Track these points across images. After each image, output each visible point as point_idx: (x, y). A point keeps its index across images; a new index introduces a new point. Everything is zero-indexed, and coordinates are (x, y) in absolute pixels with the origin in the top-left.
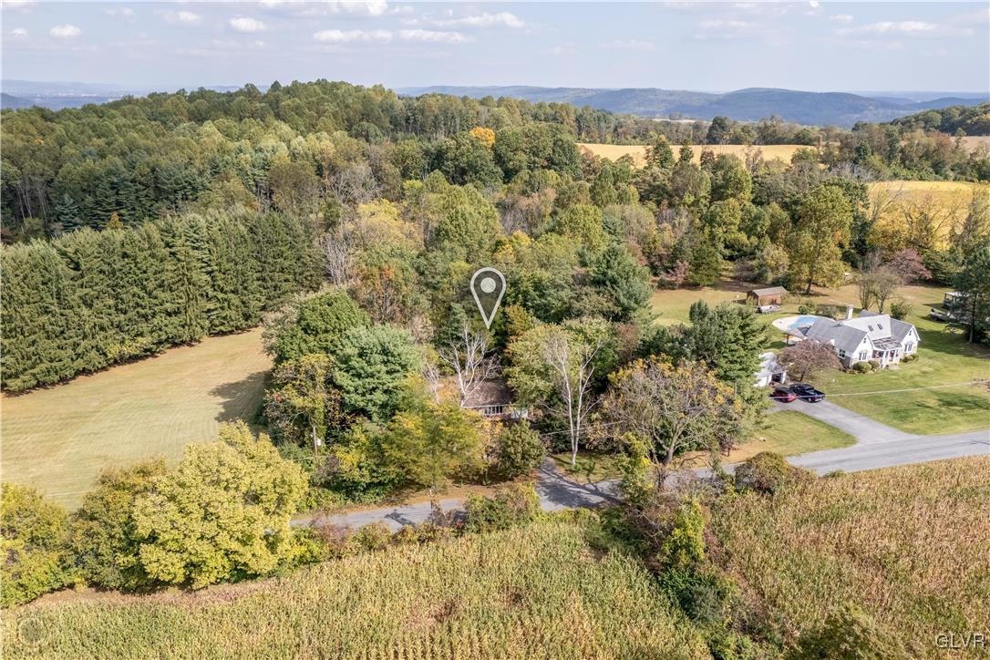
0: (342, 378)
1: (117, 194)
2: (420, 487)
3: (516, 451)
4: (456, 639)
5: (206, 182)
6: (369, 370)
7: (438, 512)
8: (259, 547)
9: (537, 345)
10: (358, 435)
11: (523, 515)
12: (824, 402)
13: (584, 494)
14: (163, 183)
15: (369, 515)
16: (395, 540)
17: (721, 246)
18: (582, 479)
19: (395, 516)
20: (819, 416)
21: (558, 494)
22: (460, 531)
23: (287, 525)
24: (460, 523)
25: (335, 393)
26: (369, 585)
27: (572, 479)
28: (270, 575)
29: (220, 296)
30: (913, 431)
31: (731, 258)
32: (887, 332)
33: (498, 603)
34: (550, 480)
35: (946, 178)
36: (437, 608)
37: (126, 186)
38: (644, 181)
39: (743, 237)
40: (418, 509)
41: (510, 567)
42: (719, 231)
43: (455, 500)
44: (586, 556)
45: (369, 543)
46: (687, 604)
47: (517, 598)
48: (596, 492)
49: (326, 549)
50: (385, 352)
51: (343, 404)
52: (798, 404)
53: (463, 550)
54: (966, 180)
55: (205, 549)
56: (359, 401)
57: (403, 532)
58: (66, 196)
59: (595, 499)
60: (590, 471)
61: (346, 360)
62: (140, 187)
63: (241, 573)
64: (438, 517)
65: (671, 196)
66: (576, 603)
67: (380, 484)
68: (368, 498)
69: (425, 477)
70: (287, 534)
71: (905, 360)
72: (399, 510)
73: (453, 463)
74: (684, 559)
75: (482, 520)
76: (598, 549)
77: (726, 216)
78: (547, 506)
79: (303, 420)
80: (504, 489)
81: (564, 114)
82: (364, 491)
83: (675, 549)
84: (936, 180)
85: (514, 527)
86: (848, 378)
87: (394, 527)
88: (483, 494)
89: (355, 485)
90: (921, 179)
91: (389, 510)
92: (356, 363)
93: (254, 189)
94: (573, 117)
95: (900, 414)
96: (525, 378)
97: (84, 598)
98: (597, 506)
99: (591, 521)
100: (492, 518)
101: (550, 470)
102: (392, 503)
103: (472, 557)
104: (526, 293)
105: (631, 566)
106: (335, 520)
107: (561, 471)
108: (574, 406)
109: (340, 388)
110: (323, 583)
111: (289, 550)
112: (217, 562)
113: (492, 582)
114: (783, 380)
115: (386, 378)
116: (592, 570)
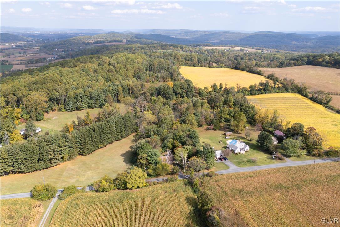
0: (148, 158)
1: (82, 99)
2: (161, 175)
3: (175, 171)
4: (167, 195)
5: (102, 95)
6: (153, 157)
7: (164, 179)
8: (141, 184)
9: (179, 152)
10: (151, 167)
11: (176, 180)
12: (228, 161)
13: (185, 176)
14: (92, 96)
15: (153, 180)
16: (158, 183)
17: (223, 119)
18: (185, 174)
19: (157, 180)
20: (226, 163)
21: (181, 177)
22: (167, 182)
23: (144, 181)
24: (167, 181)
25: (148, 161)
26: (155, 189)
27: (184, 174)
28: (141, 188)
29: (117, 133)
30: (239, 167)
31: (225, 121)
32: (243, 147)
33: (172, 191)
34: (180, 174)
35: (289, 92)
36: (164, 192)
37: (84, 97)
38: (209, 97)
39: (228, 116)
40: (160, 179)
41: (174, 187)
42: (223, 115)
43: (166, 177)
44: (184, 186)
45: (154, 184)
46: (195, 192)
47: (174, 191)
48: (187, 176)
49: (149, 185)
50: (155, 154)
51: (148, 162)
52: (224, 161)
53: (168, 185)
54: (295, 92)
55: (135, 184)
56: (151, 161)
57: (159, 182)
58: (70, 100)
59: (187, 177)
60: (187, 173)
61: (149, 155)
62: (87, 97)
63: (138, 187)
64: (163, 180)
65: (215, 102)
66: (182, 191)
67: (155, 175)
68: (153, 177)
69: (162, 174)
70: (144, 182)
71: (246, 152)
72: (158, 179)
73: (166, 172)
74: (196, 186)
75: (170, 181)
76: (186, 185)
77: (224, 112)
78: (179, 178)
79: (142, 165)
80: (173, 176)
81: (194, 58)
82: (152, 176)
83: (195, 185)
84: (286, 93)
85: (174, 182)
86: (234, 155)
87: (158, 182)
88: (170, 177)
89: (151, 175)
90: (282, 93)
91: (156, 179)
92: (151, 156)
93: (114, 96)
94: (196, 59)
95: (239, 164)
96: (177, 157)
97: (117, 191)
98: (187, 179)
99: (186, 181)
100: (171, 180)
101: (181, 172)
102: (156, 178)
103: (169, 186)
104: (178, 138)
105: (190, 187)
106: (149, 180)
107: (182, 173)
108: (185, 162)
109: (148, 160)
110: (149, 189)
111: (144, 185)
112: (136, 186)
113: (171, 189)
114: (223, 156)
115: (155, 158)
116: (184, 188)
